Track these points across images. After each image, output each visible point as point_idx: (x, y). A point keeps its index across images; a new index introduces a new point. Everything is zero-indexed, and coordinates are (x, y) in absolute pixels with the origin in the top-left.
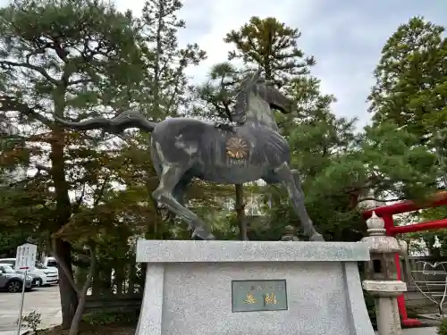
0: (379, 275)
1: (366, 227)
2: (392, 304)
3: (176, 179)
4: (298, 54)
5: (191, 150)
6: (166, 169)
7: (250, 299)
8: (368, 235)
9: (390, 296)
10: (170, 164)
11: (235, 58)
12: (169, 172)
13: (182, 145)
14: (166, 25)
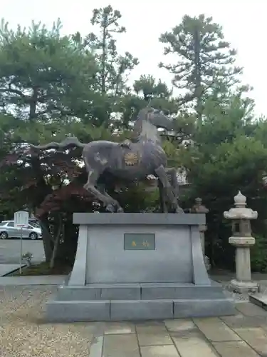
0: (238, 233)
1: (233, 201)
2: (245, 252)
3: (96, 178)
4: (223, 45)
5: (104, 161)
6: (90, 173)
7: (134, 243)
8: (234, 207)
9: (243, 247)
10: (93, 170)
11: (169, 53)
12: (93, 174)
13: (98, 159)
14: (109, 32)
